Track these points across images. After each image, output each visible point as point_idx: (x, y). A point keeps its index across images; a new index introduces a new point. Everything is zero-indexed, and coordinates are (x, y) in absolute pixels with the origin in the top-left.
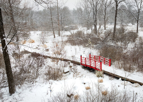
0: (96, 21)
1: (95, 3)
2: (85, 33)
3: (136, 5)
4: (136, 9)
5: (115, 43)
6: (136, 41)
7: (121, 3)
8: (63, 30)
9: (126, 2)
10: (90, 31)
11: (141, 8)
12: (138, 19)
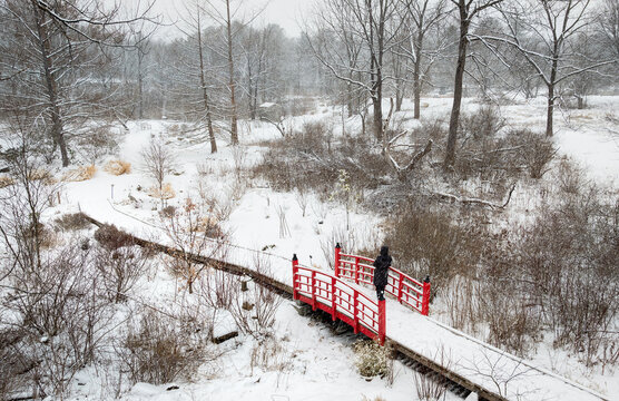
0: (379, 84)
1: (377, 13)
2: (338, 131)
3: (546, 22)
4: (546, 37)
5: (456, 185)
6: (547, 177)
7: (481, 13)
8: (253, 118)
9: (504, 9)
10: (355, 125)
11: (567, 34)
12: (553, 78)
